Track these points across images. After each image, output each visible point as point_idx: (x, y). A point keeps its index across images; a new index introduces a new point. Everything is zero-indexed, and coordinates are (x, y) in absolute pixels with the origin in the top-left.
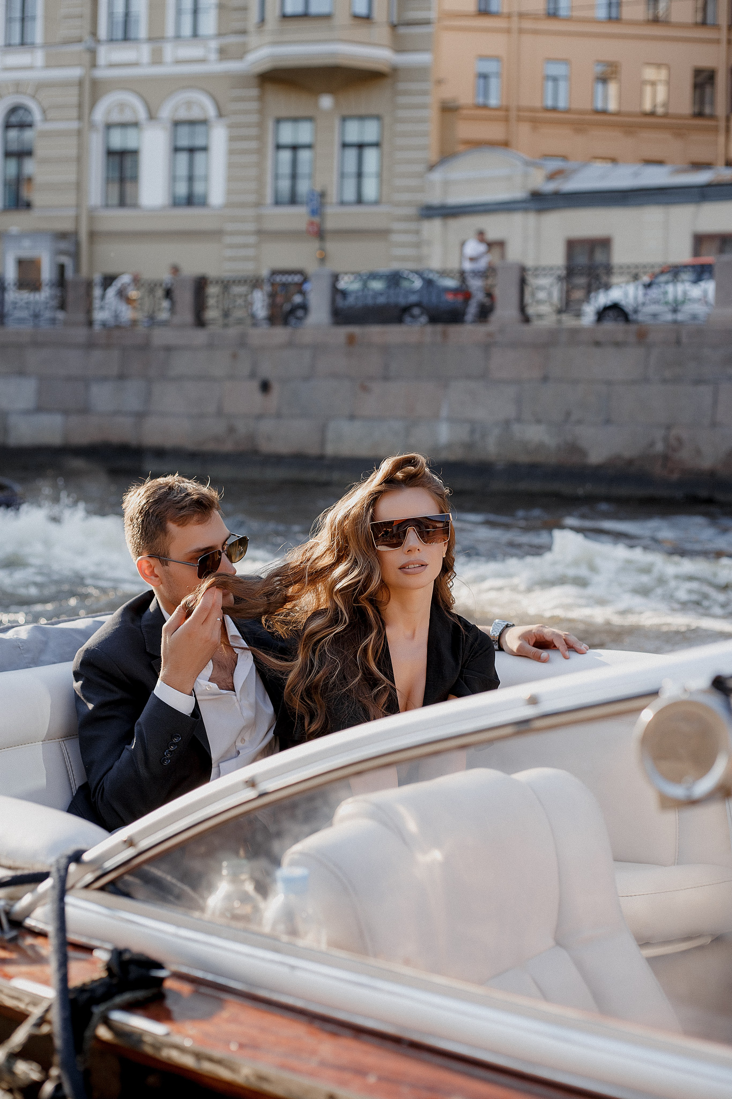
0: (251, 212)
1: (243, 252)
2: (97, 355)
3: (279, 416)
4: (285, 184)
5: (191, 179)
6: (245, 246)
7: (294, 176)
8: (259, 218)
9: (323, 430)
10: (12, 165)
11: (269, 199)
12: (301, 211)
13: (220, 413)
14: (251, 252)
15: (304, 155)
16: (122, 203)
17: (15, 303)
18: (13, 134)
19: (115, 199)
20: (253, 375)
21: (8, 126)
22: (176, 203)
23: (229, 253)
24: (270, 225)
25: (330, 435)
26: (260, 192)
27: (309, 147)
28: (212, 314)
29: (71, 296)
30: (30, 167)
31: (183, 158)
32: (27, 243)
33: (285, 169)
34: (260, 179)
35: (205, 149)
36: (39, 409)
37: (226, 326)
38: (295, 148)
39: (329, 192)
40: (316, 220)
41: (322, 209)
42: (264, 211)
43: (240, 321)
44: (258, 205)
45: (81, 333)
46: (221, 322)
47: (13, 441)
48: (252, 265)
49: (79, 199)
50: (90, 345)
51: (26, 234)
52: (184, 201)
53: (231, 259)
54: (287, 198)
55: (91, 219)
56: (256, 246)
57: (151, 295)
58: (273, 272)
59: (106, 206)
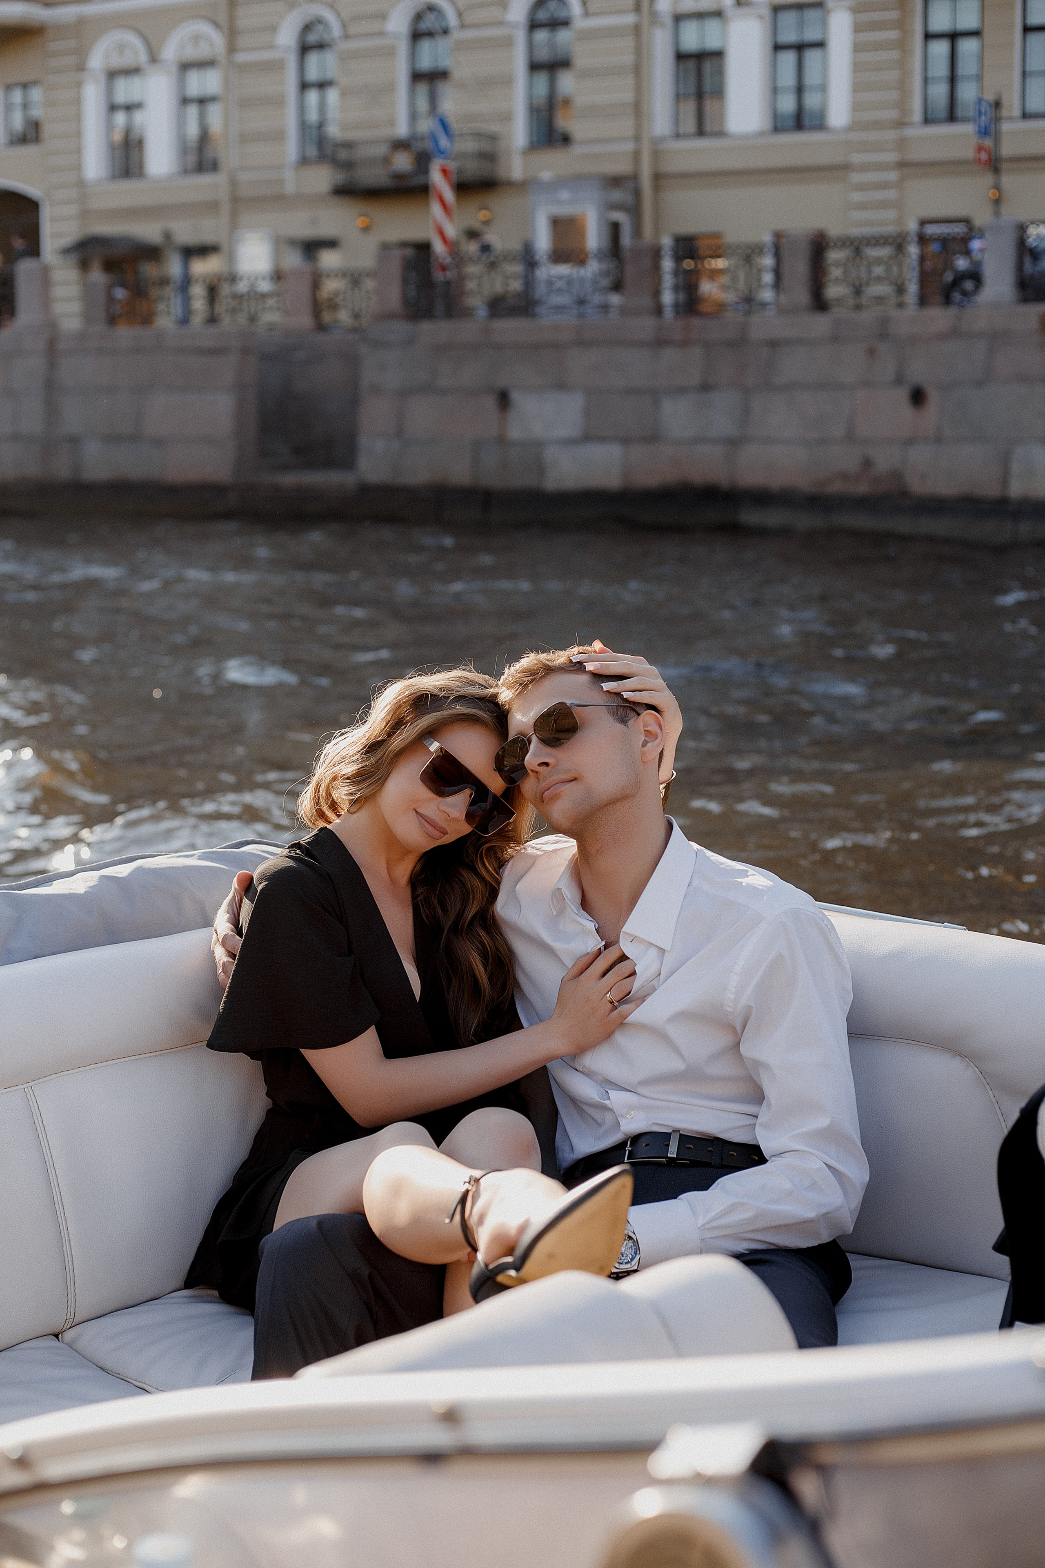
0: (891, 135)
1: (879, 195)
2: (670, 355)
3: (938, 440)
4: (939, 91)
5: (800, 90)
6: (883, 186)
7: (953, 79)
8: (901, 144)
9: (1005, 459)
10: (542, 81)
11: (917, 116)
12: (967, 129)
13: (851, 437)
14: (891, 194)
15: (967, 46)
16: (701, 132)
17: (550, 283)
18: (541, 36)
19: (689, 125)
20: (899, 380)
21: (534, 25)
22: (778, 125)
23: (857, 197)
24: (916, 154)
25: (1016, 467)
26: (902, 106)
27: (975, 33)
28: (833, 291)
29: (630, 270)
30: (567, 82)
31: (788, 59)
32: (565, 195)
33: (940, 69)
34: (903, 86)
35: (820, 45)
36: (588, 437)
37: (858, 307)
38: (953, 37)
39: (1005, 101)
40: (988, 142)
41: (996, 127)
42: (909, 132)
43: (879, 300)
44: (901, 124)
45: (645, 326)
46: (851, 302)
47: (551, 484)
48: (891, 214)
49: (638, 127)
50: (660, 343)
51: (561, 182)
52: (791, 123)
53: (862, 206)
54: (943, 113)
55: (657, 155)
56: (899, 185)
57: (747, 265)
58: (923, 223)
59: (678, 136)
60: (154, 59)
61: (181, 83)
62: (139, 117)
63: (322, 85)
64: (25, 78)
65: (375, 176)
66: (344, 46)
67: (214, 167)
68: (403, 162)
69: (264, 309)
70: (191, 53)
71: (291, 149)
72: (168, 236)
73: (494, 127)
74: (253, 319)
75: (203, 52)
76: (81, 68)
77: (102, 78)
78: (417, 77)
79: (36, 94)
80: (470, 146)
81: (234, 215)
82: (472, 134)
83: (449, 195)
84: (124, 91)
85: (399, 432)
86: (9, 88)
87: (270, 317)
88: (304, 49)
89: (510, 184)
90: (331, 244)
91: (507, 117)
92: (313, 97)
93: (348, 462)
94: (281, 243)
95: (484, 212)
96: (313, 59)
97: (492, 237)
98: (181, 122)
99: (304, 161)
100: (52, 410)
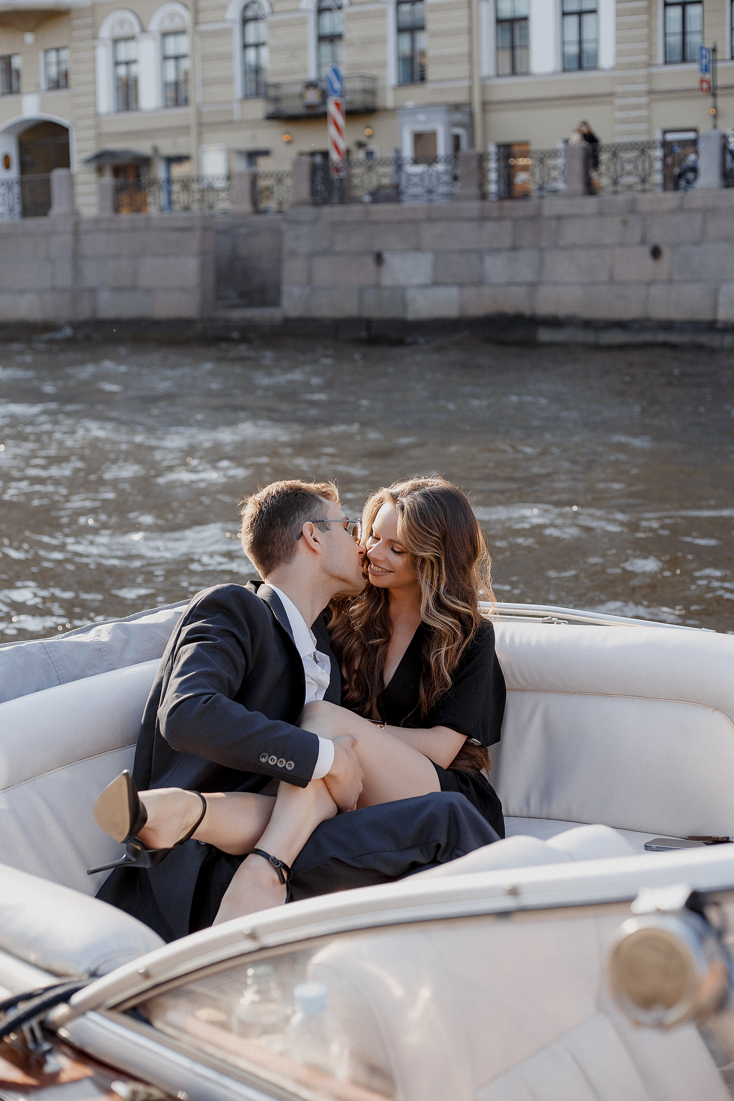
0: (643, 72)
1: (635, 113)
2: (490, 226)
3: (670, 281)
4: (675, 40)
5: (580, 42)
6: (638, 107)
7: (684, 33)
8: (650, 78)
9: (715, 294)
10: (406, 40)
11: (660, 59)
12: (694, 67)
13: (612, 280)
14: (644, 113)
15: (693, 11)
16: (514, 72)
17: (410, 178)
18: (405, 8)
19: (507, 68)
20: (643, 241)
21: (399, 2)
22: (566, 66)
23: (619, 115)
24: (660, 85)
25: (722, 299)
26: (650, 52)
27: (699, 2)
30: (423, 41)
31: (572, 21)
32: (422, 117)
33: (675, 26)
34: (650, 39)
35: (594, 11)
36: (435, 283)
37: (615, 193)
38: (683, 4)
39: (719, 48)
40: (708, 76)
41: (713, 65)
42: (654, 70)
43: (630, 187)
44: (649, 65)
45: (474, 207)
46: (611, 189)
47: (411, 315)
48: (644, 126)
49: (471, 70)
50: (483, 218)
51: (421, 108)
52: (575, 64)
53: (623, 121)
54: (678, 57)
55: (484, 88)
56: (648, 106)
57: (541, 165)
58: (665, 132)
59: (498, 76)
60: (143, 30)
61: (163, 46)
62: (134, 69)
63: (257, 46)
64: (58, 45)
65: (295, 107)
66: (271, 18)
67: (186, 102)
68: (312, 97)
69: (218, 200)
70: (169, 26)
71: (238, 89)
72: (155, 150)
73: (374, 72)
74: (211, 207)
75: (176, 24)
76: (95, 37)
77: (110, 44)
78: (322, 38)
79: (65, 55)
80: (357, 85)
81: (200, 134)
82: (359, 77)
83: (341, 120)
84: (125, 52)
85: (310, 281)
86: (46, 51)
87: (223, 205)
88: (245, 21)
89: (386, 110)
90: (266, 153)
91: (383, 65)
92: (251, 53)
93: (275, 302)
94: (232, 153)
95: (368, 130)
96: (251, 27)
97: (373, 146)
98: (163, 71)
99: (247, 97)
100: (77, 270)
